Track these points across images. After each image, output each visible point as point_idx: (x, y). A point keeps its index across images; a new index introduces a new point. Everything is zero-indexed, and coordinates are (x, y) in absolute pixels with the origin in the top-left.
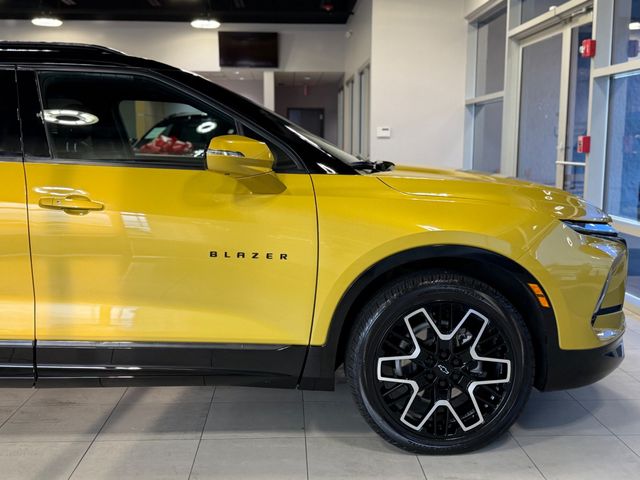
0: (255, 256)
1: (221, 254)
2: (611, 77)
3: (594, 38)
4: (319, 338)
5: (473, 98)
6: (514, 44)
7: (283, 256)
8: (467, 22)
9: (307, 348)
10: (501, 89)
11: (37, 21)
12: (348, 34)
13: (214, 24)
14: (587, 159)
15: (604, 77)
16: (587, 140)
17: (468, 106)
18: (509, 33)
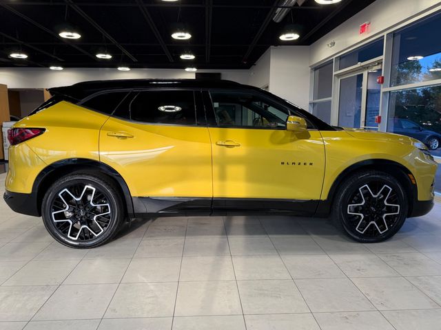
0: (299, 164)
1: (286, 163)
2: (390, 92)
3: (383, 75)
4: (324, 197)
5: (312, 100)
6: (336, 78)
7: (311, 164)
8: (310, 68)
9: (319, 201)
10: (331, 96)
11: (120, 69)
12: (252, 74)
13: (195, 70)
14: (379, 125)
15: (387, 92)
16: (380, 118)
17: (310, 104)
18: (334, 73)
